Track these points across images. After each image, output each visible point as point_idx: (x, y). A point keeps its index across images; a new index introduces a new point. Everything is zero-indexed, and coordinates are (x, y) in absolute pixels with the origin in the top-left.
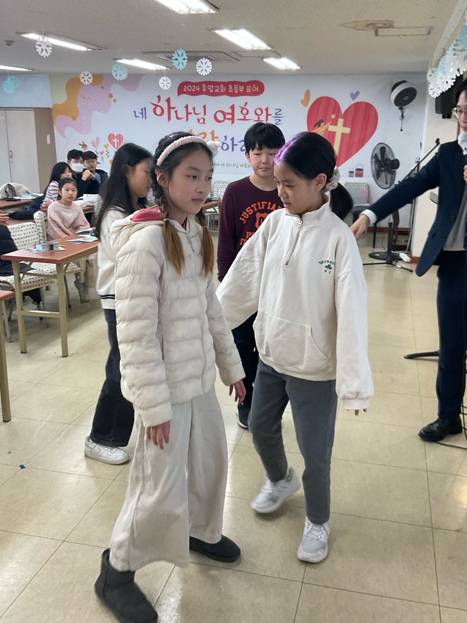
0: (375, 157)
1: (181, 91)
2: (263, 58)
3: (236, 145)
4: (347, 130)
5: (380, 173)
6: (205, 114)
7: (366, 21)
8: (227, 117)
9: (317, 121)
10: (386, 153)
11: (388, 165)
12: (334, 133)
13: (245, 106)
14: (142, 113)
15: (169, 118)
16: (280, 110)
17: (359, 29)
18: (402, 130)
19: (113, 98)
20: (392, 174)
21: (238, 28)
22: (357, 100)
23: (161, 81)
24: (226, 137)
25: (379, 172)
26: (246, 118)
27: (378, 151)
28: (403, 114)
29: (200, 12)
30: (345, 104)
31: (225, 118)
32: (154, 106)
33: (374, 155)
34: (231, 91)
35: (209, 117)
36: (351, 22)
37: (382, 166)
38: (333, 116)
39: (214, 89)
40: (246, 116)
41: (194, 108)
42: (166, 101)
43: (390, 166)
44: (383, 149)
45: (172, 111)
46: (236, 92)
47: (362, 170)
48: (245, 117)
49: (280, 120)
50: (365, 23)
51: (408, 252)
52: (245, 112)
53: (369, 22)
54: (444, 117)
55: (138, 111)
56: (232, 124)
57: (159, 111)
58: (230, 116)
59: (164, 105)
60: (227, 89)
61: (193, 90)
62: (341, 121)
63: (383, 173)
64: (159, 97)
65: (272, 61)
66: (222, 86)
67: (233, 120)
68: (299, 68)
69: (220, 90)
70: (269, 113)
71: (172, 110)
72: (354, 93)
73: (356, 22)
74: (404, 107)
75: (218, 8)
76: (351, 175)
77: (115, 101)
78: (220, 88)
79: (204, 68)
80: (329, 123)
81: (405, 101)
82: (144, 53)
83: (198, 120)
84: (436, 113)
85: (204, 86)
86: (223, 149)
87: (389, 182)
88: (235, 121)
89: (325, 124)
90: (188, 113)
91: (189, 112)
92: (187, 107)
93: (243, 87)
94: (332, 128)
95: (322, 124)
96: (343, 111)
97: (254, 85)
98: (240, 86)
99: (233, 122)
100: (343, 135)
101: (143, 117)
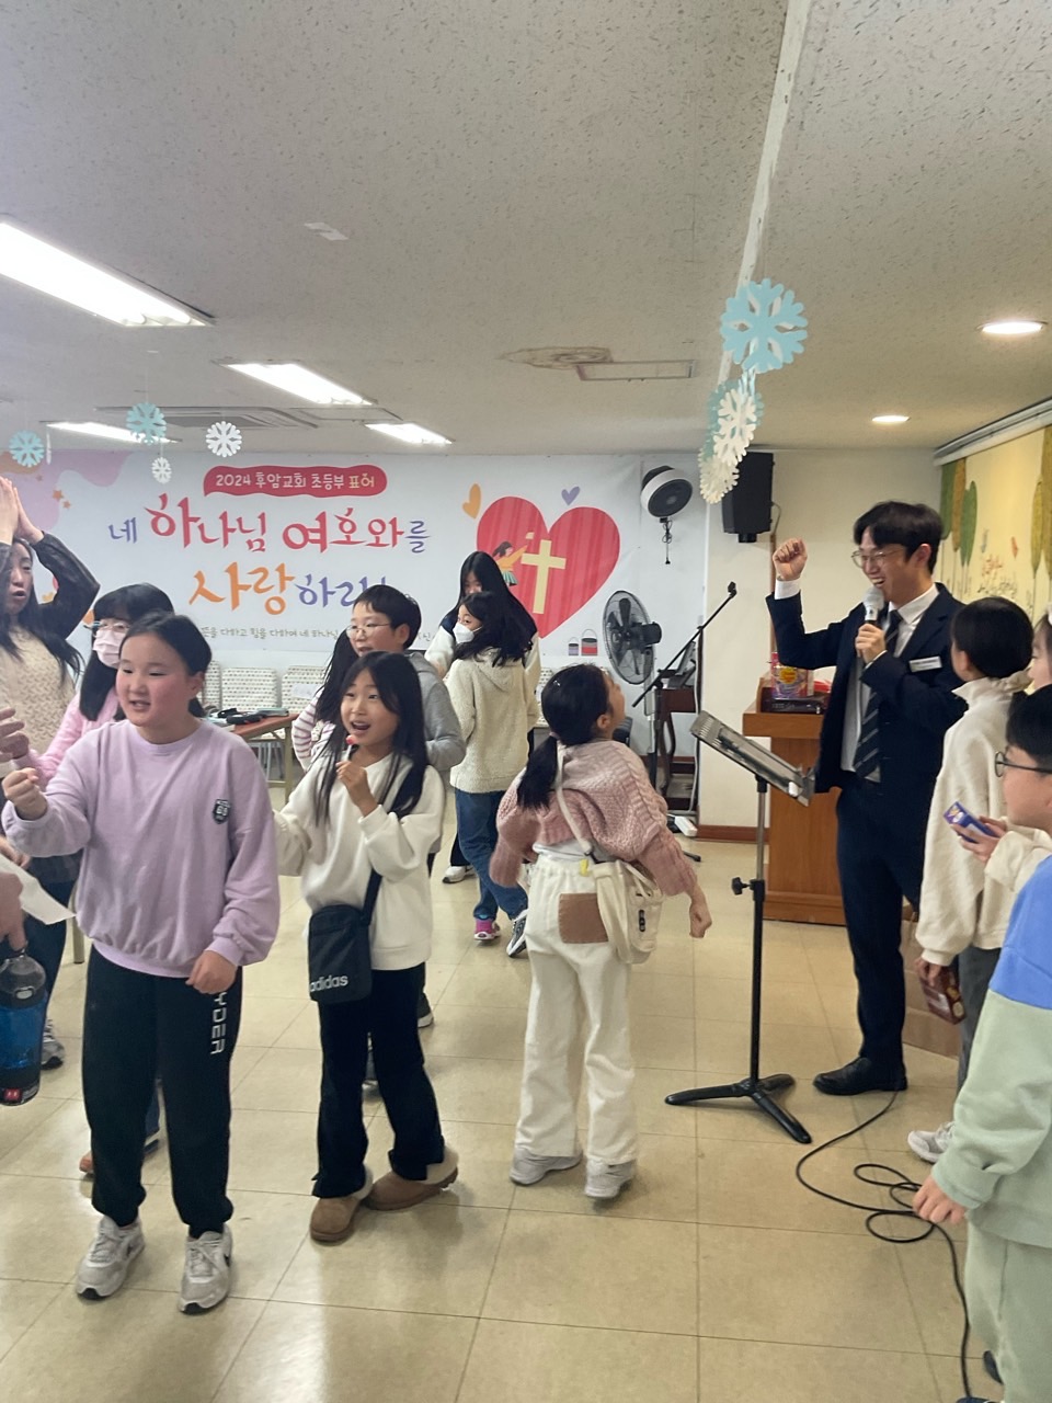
0: (610, 618)
1: (210, 485)
2: (363, 422)
3: (332, 593)
4: (560, 563)
5: (622, 652)
6: (263, 531)
7: (550, 348)
8: (311, 538)
9: (497, 546)
10: (632, 611)
11: (638, 637)
12: (533, 570)
13: (347, 515)
14: (127, 530)
15: (187, 541)
16: (422, 524)
17: (541, 366)
18: (668, 562)
19: (62, 500)
20: (648, 653)
21: (280, 362)
22: (576, 504)
23: (155, 466)
24: (309, 577)
25: (620, 650)
26: (352, 540)
27: (615, 607)
28: (668, 530)
29: (170, 324)
30: (552, 511)
31: (306, 539)
32: (153, 517)
33: (608, 614)
34: (316, 486)
35: (273, 538)
36: (520, 351)
37: (625, 638)
38: (530, 536)
39: (282, 482)
40: (351, 535)
41: (240, 520)
42: (180, 505)
43: (641, 638)
44: (625, 605)
45: (193, 526)
46: (328, 487)
47: (595, 641)
48: (348, 537)
49: (422, 544)
50: (551, 352)
51: (693, 812)
52: (347, 526)
53: (560, 351)
54: (741, 541)
55: (119, 527)
56: (322, 550)
57: (163, 525)
58: (317, 536)
59: (175, 513)
60: (310, 481)
61: (237, 484)
62: (546, 545)
63: (629, 652)
64: (164, 498)
65: (384, 429)
66: (298, 476)
67: (323, 543)
68: (449, 442)
69: (293, 483)
70: (398, 530)
71: (191, 524)
72: (569, 491)
73: (530, 350)
74: (669, 518)
75: (210, 316)
76: (574, 652)
77: (67, 505)
78: (294, 479)
79: (225, 442)
80: (523, 550)
81: (671, 506)
82: (100, 409)
83: (250, 544)
84: (725, 531)
85: (260, 475)
86: (304, 602)
87: (641, 669)
88: (328, 545)
89: (514, 551)
90: (226, 530)
91: (229, 526)
92: (224, 517)
93: (342, 477)
94: (528, 559)
95: (508, 551)
96: (549, 526)
97: (365, 475)
98: (336, 477)
99: (324, 548)
100: (552, 571)
101: (129, 539)
